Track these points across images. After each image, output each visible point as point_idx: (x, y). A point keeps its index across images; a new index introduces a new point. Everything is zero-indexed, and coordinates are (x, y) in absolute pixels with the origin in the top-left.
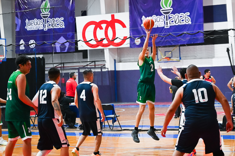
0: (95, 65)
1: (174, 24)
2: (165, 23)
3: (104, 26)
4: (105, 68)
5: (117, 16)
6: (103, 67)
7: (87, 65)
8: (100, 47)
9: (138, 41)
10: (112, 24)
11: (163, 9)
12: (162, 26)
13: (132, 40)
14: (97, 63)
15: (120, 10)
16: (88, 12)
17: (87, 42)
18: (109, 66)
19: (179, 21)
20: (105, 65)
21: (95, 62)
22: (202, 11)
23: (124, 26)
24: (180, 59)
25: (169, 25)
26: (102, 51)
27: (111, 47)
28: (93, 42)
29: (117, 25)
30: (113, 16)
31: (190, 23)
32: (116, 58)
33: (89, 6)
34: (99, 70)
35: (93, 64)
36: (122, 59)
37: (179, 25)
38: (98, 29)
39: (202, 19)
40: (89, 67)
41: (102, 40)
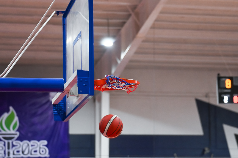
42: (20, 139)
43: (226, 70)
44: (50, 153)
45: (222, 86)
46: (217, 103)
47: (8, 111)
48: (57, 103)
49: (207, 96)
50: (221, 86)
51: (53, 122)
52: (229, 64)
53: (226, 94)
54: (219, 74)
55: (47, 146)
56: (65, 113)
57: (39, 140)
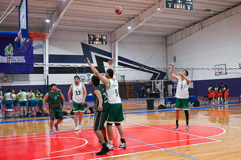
2: (8, 61)
11: (7, 53)
12: (6, 62)
25: (10, 62)
31: (25, 62)
39: (32, 61)
42: (14, 55)
43: (91, 32)
44: (26, 61)
46: (88, 44)
47: (9, 45)
48: (17, 41)
49: (85, 41)
50: (89, 38)
51: (27, 50)
52: (92, 30)
53: (91, 40)
54: (89, 34)
55: (24, 58)
56: (20, 45)
57: (21, 56)
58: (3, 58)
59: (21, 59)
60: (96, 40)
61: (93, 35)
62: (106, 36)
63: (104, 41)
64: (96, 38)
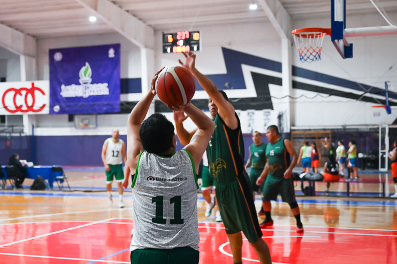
0: (13, 130)
1: (92, 94)
2: (83, 92)
3: (24, 93)
4: (23, 133)
5: (37, 84)
6: (22, 132)
7: (5, 129)
8: (19, 113)
9: (57, 109)
10: (32, 91)
13: (51, 107)
14: (15, 128)
15: (39, 78)
16: (8, 79)
17: (6, 107)
18: (27, 131)
19: (97, 91)
20: (23, 130)
21: (12, 126)
22: (118, 83)
23: (43, 93)
24: (97, 125)
25: (87, 95)
26: (21, 117)
27: (31, 113)
28: (13, 108)
29: (37, 93)
30: (33, 84)
31: (108, 93)
32: (34, 123)
33: (8, 73)
34: (18, 135)
35: (11, 128)
36: (40, 124)
37: (97, 96)
38: (18, 95)
39: (118, 91)
40: (6, 131)
41: (21, 106)
43: (169, 29)
44: (110, 91)
45: (166, 40)
47: (85, 65)
49: (230, 44)
53: (168, 46)
54: (163, 33)
55: (108, 87)
57: (102, 83)
58: (77, 89)
59: (102, 89)
60: (178, 43)
61: (172, 34)
62: (198, 32)
63: (194, 44)
64: (177, 40)
